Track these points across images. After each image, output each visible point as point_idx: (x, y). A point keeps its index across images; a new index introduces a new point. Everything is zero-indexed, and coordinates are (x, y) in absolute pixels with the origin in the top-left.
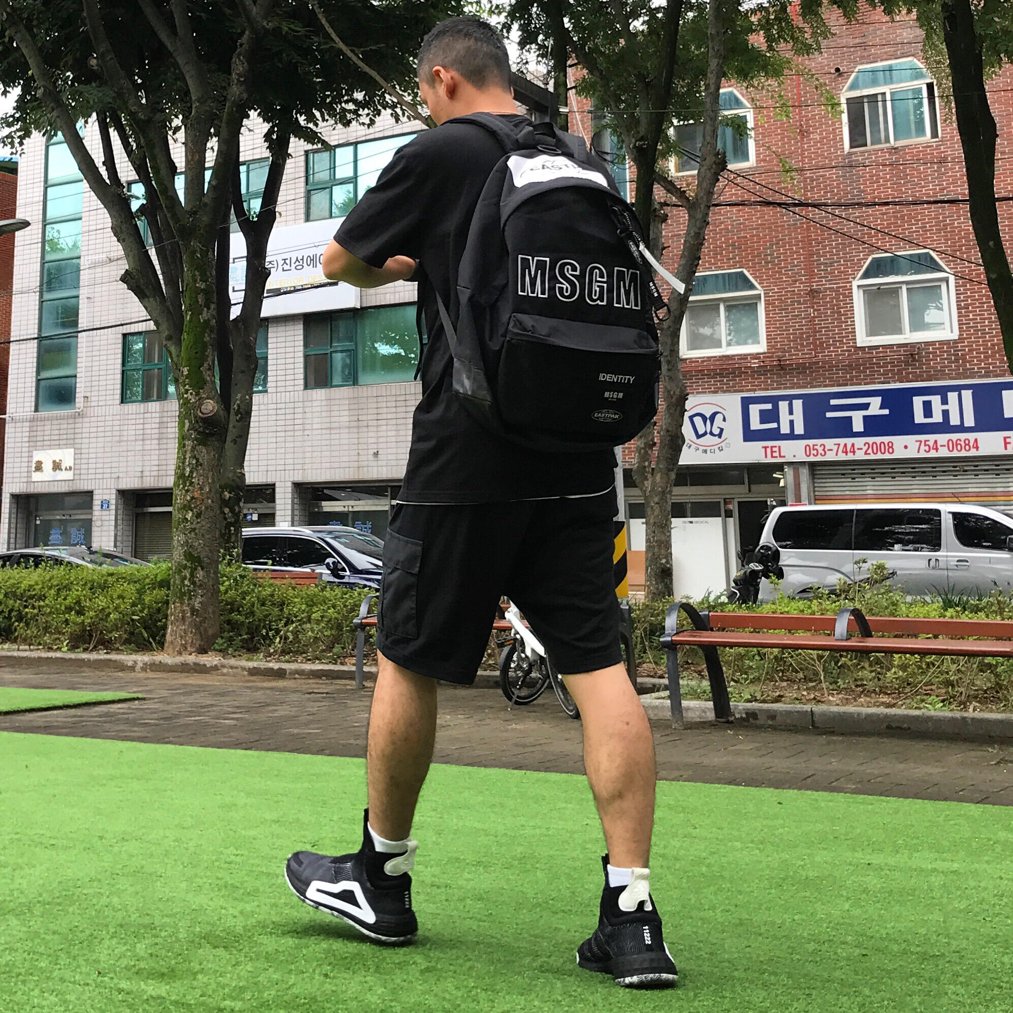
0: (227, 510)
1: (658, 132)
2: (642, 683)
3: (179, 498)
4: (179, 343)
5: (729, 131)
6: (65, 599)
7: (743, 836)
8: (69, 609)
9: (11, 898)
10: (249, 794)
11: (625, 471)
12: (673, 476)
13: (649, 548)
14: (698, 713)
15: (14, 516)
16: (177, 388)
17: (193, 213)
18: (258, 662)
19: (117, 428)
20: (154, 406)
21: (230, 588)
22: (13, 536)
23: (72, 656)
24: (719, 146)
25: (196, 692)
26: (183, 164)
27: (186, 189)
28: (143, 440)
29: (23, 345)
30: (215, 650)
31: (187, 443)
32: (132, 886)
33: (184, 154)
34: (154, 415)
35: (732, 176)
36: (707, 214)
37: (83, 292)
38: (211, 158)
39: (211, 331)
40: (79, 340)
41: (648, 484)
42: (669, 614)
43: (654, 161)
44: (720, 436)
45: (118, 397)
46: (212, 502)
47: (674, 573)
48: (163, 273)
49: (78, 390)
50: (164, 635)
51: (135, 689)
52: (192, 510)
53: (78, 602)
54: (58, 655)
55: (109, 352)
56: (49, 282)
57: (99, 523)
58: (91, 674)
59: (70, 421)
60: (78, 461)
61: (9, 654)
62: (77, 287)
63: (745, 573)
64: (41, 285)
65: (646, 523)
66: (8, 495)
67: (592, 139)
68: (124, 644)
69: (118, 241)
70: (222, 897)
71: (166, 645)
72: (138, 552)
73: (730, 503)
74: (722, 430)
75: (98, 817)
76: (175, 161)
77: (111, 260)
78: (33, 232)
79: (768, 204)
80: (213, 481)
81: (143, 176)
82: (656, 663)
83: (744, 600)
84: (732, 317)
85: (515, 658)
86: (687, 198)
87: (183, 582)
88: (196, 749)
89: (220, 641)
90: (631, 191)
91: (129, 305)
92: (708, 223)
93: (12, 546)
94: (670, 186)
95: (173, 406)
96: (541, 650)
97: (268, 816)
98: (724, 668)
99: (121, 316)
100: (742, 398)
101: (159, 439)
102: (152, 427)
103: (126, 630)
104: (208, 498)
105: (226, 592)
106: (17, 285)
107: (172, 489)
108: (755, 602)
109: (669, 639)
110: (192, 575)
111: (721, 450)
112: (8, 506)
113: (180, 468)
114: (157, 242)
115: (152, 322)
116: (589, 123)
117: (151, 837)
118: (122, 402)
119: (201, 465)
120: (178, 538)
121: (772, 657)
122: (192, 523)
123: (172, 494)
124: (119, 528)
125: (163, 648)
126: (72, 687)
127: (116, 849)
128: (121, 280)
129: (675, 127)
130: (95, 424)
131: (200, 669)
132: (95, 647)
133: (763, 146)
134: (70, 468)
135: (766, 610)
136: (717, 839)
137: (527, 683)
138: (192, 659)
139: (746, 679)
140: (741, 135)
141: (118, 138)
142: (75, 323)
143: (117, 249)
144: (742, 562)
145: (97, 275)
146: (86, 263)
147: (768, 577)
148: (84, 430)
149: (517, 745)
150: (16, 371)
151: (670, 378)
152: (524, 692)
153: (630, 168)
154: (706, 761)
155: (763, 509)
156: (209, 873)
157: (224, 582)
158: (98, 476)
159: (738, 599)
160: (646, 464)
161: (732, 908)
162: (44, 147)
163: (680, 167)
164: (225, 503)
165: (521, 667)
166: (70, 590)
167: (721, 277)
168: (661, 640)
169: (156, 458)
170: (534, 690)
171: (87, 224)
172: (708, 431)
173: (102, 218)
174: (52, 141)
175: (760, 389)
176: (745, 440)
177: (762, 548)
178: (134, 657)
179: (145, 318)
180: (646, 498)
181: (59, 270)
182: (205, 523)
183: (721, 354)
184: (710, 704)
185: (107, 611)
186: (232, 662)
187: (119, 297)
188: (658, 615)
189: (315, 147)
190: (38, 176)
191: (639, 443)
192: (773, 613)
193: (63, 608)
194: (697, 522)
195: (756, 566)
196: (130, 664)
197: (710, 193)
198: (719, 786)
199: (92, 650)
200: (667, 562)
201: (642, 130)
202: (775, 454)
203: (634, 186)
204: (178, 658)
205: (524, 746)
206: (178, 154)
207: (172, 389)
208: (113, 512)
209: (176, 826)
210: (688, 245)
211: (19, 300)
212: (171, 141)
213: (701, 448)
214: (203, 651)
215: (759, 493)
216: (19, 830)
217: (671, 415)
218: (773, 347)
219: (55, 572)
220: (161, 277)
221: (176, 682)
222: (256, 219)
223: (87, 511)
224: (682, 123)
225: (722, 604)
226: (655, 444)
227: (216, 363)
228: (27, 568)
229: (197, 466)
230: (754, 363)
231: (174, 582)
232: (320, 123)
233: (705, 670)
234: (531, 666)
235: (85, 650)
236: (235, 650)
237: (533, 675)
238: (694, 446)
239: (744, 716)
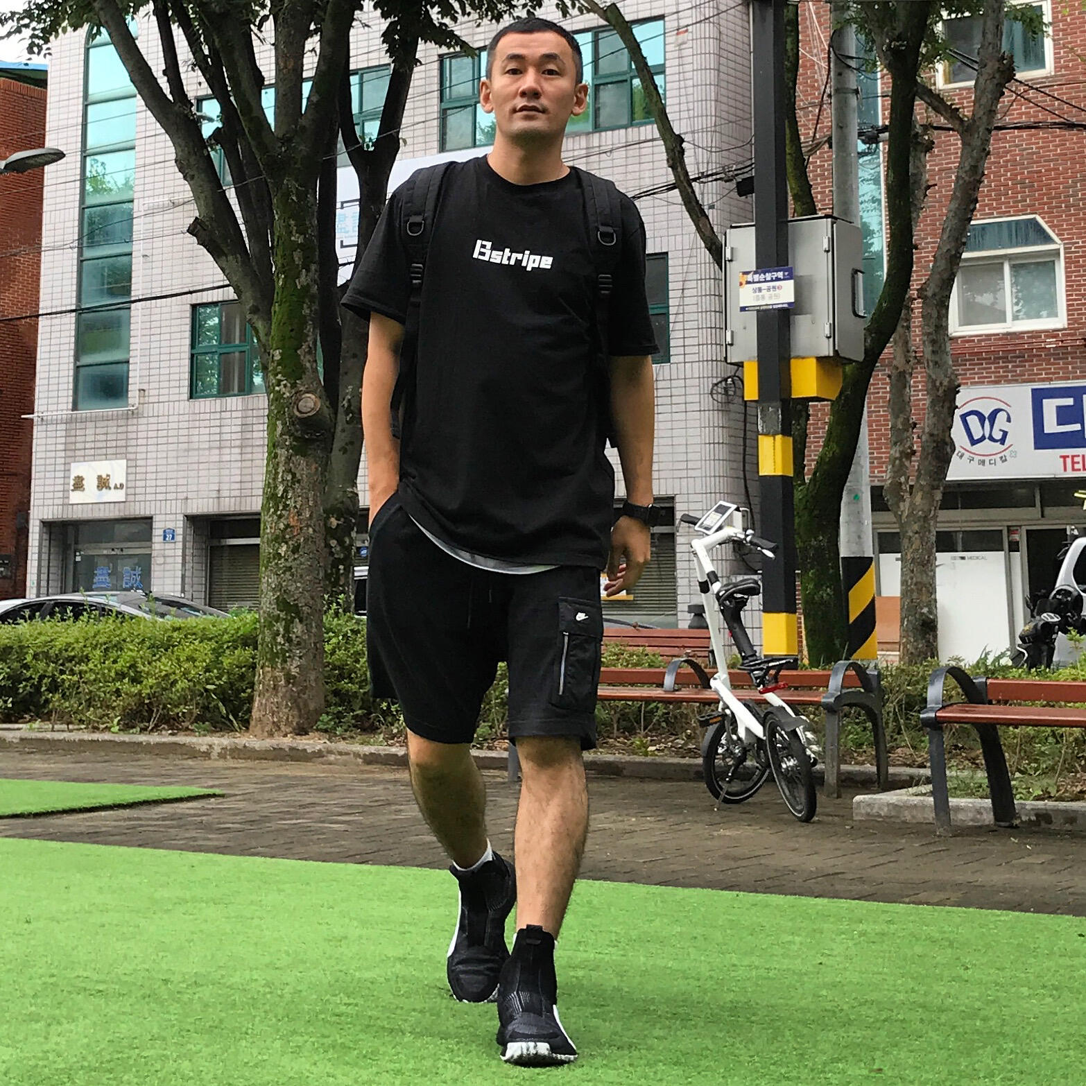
0: (333, 543)
1: (922, 30)
2: (894, 775)
3: (269, 526)
4: (268, 318)
5: (1018, 26)
6: (115, 662)
7: (1032, 978)
8: (121, 676)
9: (45, 1063)
10: (364, 923)
11: (873, 488)
12: (938, 496)
13: (905, 593)
14: (971, 815)
15: (45, 550)
16: (265, 378)
17: (286, 140)
18: (377, 746)
19: (185, 432)
20: (234, 402)
21: (338, 646)
22: (44, 577)
23: (126, 738)
24: (1005, 47)
25: (293, 786)
26: (273, 74)
27: (278, 107)
28: (220, 448)
29: (57, 320)
30: (317, 730)
31: (279, 451)
32: (207, 1046)
33: (273, 60)
34: (234, 415)
35: (1022, 88)
36: (988, 141)
37: (138, 248)
38: (310, 63)
39: (312, 301)
40: (133, 313)
41: (905, 507)
42: (932, 683)
43: (914, 69)
44: (1002, 441)
45: (186, 390)
46: (314, 531)
47: (939, 626)
48: (246, 223)
49: (131, 381)
50: (249, 711)
51: (211, 783)
52: (286, 543)
53: (133, 666)
54: (107, 736)
55: (173, 329)
56: (91, 235)
57: (160, 560)
58: (151, 762)
59: (121, 422)
60: (131, 477)
61: (40, 735)
62: (129, 240)
63: (1036, 626)
64: (80, 239)
65: (902, 559)
66: (38, 523)
67: (831, 38)
68: (196, 721)
69: (185, 178)
70: (329, 1060)
71: (253, 723)
72: (214, 599)
73: (1015, 532)
74: (1005, 434)
75: (161, 954)
76: (261, 69)
77: (174, 205)
78: (69, 166)
79: (1071, 126)
80: (316, 504)
81: (219, 92)
82: (914, 748)
83: (1033, 663)
84: (1021, 280)
85: (723, 741)
86: (961, 120)
87: (274, 639)
88: (293, 862)
89: (324, 717)
90: (883, 110)
91: (199, 266)
92: (989, 153)
93: (43, 590)
94: (937, 102)
95: (261, 402)
96: (758, 730)
97: (391, 953)
98: (1006, 754)
99: (188, 280)
100: (1033, 390)
101: (241, 447)
102: (232, 428)
103: (198, 704)
104: (308, 526)
105: (333, 653)
106: (46, 240)
107: (260, 514)
108: (1048, 666)
109: (932, 715)
110: (287, 630)
111: (1004, 460)
112: (37, 536)
113: (270, 487)
114: (238, 180)
115: (231, 288)
116: (827, 16)
117: (233, 980)
118: (191, 397)
119: (299, 481)
120: (268, 580)
121: (1071, 739)
122: (286, 560)
123: (259, 520)
124: (188, 566)
125: (247, 728)
126: (128, 780)
127: (186, 998)
128: (188, 231)
129: (944, 21)
130: (154, 427)
131: (297, 756)
132: (156, 726)
133: (1064, 47)
134: (122, 485)
135: (1064, 676)
136: (997, 984)
137: (741, 774)
138: (287, 741)
139: (1036, 770)
140: (1034, 33)
141: (183, 37)
142: (127, 291)
143: (183, 190)
144: (1032, 611)
145: (156, 225)
146: (142, 209)
147: (1066, 632)
148: (140, 435)
149: (726, 857)
150: (47, 355)
151: (936, 363)
152: (736, 787)
153: (882, 77)
154: (980, 879)
155: (1060, 541)
156: (311, 1029)
157: (330, 638)
158: (160, 497)
159: (1026, 661)
160: (903, 479)
161: (1016, 1076)
162: (82, 51)
163: (951, 77)
164: (330, 533)
165: (732, 753)
166: (121, 649)
167: (1005, 226)
168: (921, 716)
169: (238, 472)
170: (750, 784)
171: (142, 155)
172: (987, 435)
173: (163, 147)
174: (95, 42)
175: (1057, 379)
176: (1037, 447)
177: (1059, 592)
178: (209, 739)
179: (221, 284)
180: (902, 526)
181: (105, 217)
182: (304, 560)
183: (1005, 331)
184: (988, 802)
185: (172, 677)
186: (342, 746)
187: (186, 254)
188: (917, 682)
189: (452, 50)
190: (75, 89)
191: (892, 452)
192: (1074, 680)
193: (113, 674)
194: (971, 558)
195: (1052, 618)
196: (204, 748)
197: (992, 112)
198: (998, 912)
199: (152, 730)
200: (930, 612)
201: (899, 27)
202: (1077, 466)
203: (888, 102)
204: (268, 740)
205: (735, 859)
206: (266, 59)
207: (258, 380)
208: (180, 545)
209: (267, 966)
210: (961, 182)
211: (51, 258)
212: (256, 42)
213: (977, 458)
214: (302, 731)
215: (1055, 518)
216: (55, 971)
217: (936, 414)
218: (1075, 321)
219: (101, 626)
220: (243, 227)
221: (264, 773)
222: (372, 149)
223: (143, 544)
224: (953, 16)
225: (1007, 668)
226: (914, 453)
227: (319, 343)
228: (63, 620)
229: (293, 483)
230: (1050, 343)
231: (263, 639)
232: (459, 16)
233: (981, 757)
234: (745, 751)
235: (143, 730)
236: (346, 731)
237: (748, 763)
238: (967, 454)
239: (1033, 818)
